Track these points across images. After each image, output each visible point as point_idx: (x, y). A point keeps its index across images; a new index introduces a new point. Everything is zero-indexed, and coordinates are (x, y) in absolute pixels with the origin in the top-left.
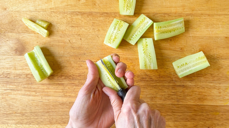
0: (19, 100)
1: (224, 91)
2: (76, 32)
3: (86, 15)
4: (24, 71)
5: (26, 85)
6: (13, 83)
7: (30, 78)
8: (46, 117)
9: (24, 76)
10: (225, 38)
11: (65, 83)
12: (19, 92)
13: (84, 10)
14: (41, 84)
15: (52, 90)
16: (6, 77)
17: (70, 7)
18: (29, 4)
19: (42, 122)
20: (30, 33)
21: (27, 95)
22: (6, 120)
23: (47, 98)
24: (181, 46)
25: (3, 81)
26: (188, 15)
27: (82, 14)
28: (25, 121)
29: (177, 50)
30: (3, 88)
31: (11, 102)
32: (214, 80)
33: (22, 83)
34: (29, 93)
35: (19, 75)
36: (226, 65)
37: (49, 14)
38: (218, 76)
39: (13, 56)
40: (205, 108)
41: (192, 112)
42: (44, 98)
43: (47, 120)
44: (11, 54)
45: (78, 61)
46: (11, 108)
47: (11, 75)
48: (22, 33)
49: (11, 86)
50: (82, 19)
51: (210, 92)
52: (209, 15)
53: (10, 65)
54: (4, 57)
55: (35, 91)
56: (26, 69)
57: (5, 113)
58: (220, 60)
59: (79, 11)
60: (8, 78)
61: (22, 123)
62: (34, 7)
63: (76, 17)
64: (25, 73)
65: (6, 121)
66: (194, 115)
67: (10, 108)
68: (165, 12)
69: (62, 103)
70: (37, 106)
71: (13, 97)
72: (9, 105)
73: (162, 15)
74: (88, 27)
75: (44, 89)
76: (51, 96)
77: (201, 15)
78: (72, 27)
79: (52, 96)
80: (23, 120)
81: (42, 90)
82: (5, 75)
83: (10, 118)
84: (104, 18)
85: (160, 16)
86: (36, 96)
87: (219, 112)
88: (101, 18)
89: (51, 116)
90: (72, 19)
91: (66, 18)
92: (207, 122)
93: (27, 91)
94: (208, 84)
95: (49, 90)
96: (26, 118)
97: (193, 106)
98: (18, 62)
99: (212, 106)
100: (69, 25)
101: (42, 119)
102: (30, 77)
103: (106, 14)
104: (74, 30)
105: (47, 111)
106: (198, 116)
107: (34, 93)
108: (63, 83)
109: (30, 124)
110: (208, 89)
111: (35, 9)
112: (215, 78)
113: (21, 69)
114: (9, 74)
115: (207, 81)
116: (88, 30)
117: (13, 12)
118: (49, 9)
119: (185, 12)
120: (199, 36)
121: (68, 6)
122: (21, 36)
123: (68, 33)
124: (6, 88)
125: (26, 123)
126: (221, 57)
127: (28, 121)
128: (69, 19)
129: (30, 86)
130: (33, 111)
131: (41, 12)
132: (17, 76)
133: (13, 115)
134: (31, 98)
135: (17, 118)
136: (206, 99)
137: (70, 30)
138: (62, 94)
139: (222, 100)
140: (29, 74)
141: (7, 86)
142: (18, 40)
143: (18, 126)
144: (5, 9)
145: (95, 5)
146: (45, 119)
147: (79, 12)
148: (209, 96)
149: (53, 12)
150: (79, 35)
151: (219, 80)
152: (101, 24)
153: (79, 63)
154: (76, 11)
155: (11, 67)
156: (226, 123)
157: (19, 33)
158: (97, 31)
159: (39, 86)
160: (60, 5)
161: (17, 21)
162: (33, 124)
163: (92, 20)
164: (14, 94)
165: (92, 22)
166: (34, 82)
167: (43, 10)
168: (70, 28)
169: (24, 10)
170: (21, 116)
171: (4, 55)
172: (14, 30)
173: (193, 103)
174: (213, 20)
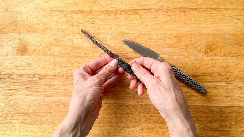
0: (21, 100)
1: (233, 91)
2: (77, 31)
3: (86, 14)
4: (25, 71)
5: (28, 86)
6: (16, 83)
7: (32, 79)
8: (48, 118)
9: (26, 77)
10: (232, 34)
11: (66, 83)
12: (22, 92)
13: (83, 9)
14: (43, 84)
15: (53, 91)
16: (9, 77)
17: (69, 6)
18: (30, 3)
19: (44, 122)
20: (31, 33)
21: (29, 95)
22: (10, 119)
23: (49, 98)
24: (185, 44)
25: (6, 81)
26: (193, 10)
27: (82, 12)
28: (29, 121)
29: (181, 47)
30: (7, 88)
31: (14, 103)
32: (222, 80)
33: (25, 83)
34: (31, 93)
35: (21, 75)
36: (235, 64)
37: (49, 13)
38: (226, 75)
39: (15, 57)
40: (212, 109)
41: (198, 113)
42: (46, 98)
43: (49, 120)
44: (14, 55)
45: (79, 61)
46: (15, 108)
47: (14, 75)
48: (23, 33)
49: (14, 86)
50: (83, 18)
51: (217, 92)
52: (215, 10)
53: (12, 65)
54: (7, 57)
55: (37, 91)
56: (28, 69)
57: (9, 112)
58: (227, 58)
59: (79, 9)
60: (11, 78)
61: (25, 123)
62: (35, 7)
63: (76, 16)
64: (27, 74)
65: (10, 121)
66: (200, 116)
67: (13, 108)
68: (167, 8)
69: (64, 104)
70: (39, 106)
71: (16, 97)
72: (13, 105)
73: (165, 10)
74: (88, 26)
75: (46, 89)
76: (52, 96)
77: (207, 10)
78: (72, 26)
79: (54, 96)
80: (26, 120)
81: (43, 90)
82: (9, 76)
83: (14, 118)
84: (104, 16)
85: (163, 12)
86: (39, 96)
87: (227, 114)
88: (102, 16)
89: (53, 116)
90: (72, 18)
91: (66, 17)
92: (214, 124)
93: (30, 91)
94: (215, 83)
95: (51, 90)
96: (29, 118)
97: (199, 107)
98: (20, 63)
99: (220, 108)
100: (69, 24)
101: (45, 119)
102: (32, 77)
103: (106, 12)
104: (74, 29)
105: (49, 111)
106: (205, 117)
107: (36, 93)
108: (64, 83)
109: (33, 123)
110: (215, 89)
111: (36, 9)
112: (223, 78)
113: (23, 69)
114: (12, 74)
115: (214, 80)
116: (89, 28)
117: (15, 12)
118: (49, 8)
119: (189, 7)
120: (205, 32)
121: (68, 5)
122: (23, 36)
123: (69, 32)
124: (9, 89)
125: (29, 123)
126: (229, 55)
127: (31, 121)
128: (69, 18)
129: (32, 86)
130: (36, 111)
131: (42, 12)
132: (19, 76)
133: (17, 114)
134: (33, 98)
135: (20, 118)
136: (213, 100)
137: (71, 29)
138: (64, 94)
139: (230, 100)
140: (31, 74)
141: (10, 86)
142: (20, 40)
143: (22, 125)
144: (7, 10)
145: (94, 3)
146: (48, 119)
147: (79, 11)
148: (216, 96)
149: (54, 11)
150: (80, 34)
151: (227, 79)
152: (101, 22)
153: (80, 63)
154: (76, 9)
155: (14, 67)
156: (235, 125)
157: (20, 33)
158: (97, 30)
159: (41, 86)
160: (60, 4)
161: (18, 21)
162: (36, 124)
163: (92, 18)
164: (17, 95)
165: (92, 20)
166: (36, 82)
167: (43, 9)
168: (71, 27)
169: (25, 10)
170: (24, 116)
171: (7, 55)
172: (16, 30)
173: (199, 104)
174: (219, 14)
